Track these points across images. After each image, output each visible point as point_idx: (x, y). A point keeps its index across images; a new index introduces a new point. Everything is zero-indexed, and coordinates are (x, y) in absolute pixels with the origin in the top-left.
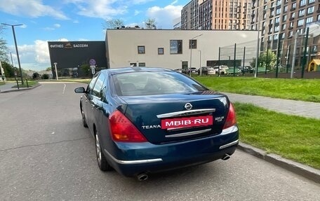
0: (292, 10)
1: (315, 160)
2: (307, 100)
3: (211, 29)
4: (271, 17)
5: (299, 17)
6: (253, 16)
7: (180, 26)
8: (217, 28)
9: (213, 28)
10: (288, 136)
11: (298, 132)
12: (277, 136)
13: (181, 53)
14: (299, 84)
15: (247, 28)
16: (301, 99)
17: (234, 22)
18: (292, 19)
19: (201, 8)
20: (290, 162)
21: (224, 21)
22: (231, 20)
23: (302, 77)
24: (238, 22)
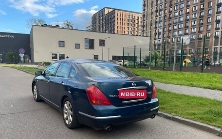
0: (170, 25)
1: (202, 119)
2: (188, 85)
3: (114, 33)
4: (156, 28)
5: (174, 30)
6: (144, 26)
7: (91, 28)
8: (118, 32)
9: (116, 32)
10: (183, 106)
11: (188, 104)
12: (176, 106)
13: (94, 49)
14: (180, 75)
15: (139, 34)
16: (183, 85)
17: (130, 29)
18: (169, 31)
19: (107, 17)
20: (188, 120)
21: (123, 28)
22: (128, 28)
23: (181, 71)
24: (133, 29)
